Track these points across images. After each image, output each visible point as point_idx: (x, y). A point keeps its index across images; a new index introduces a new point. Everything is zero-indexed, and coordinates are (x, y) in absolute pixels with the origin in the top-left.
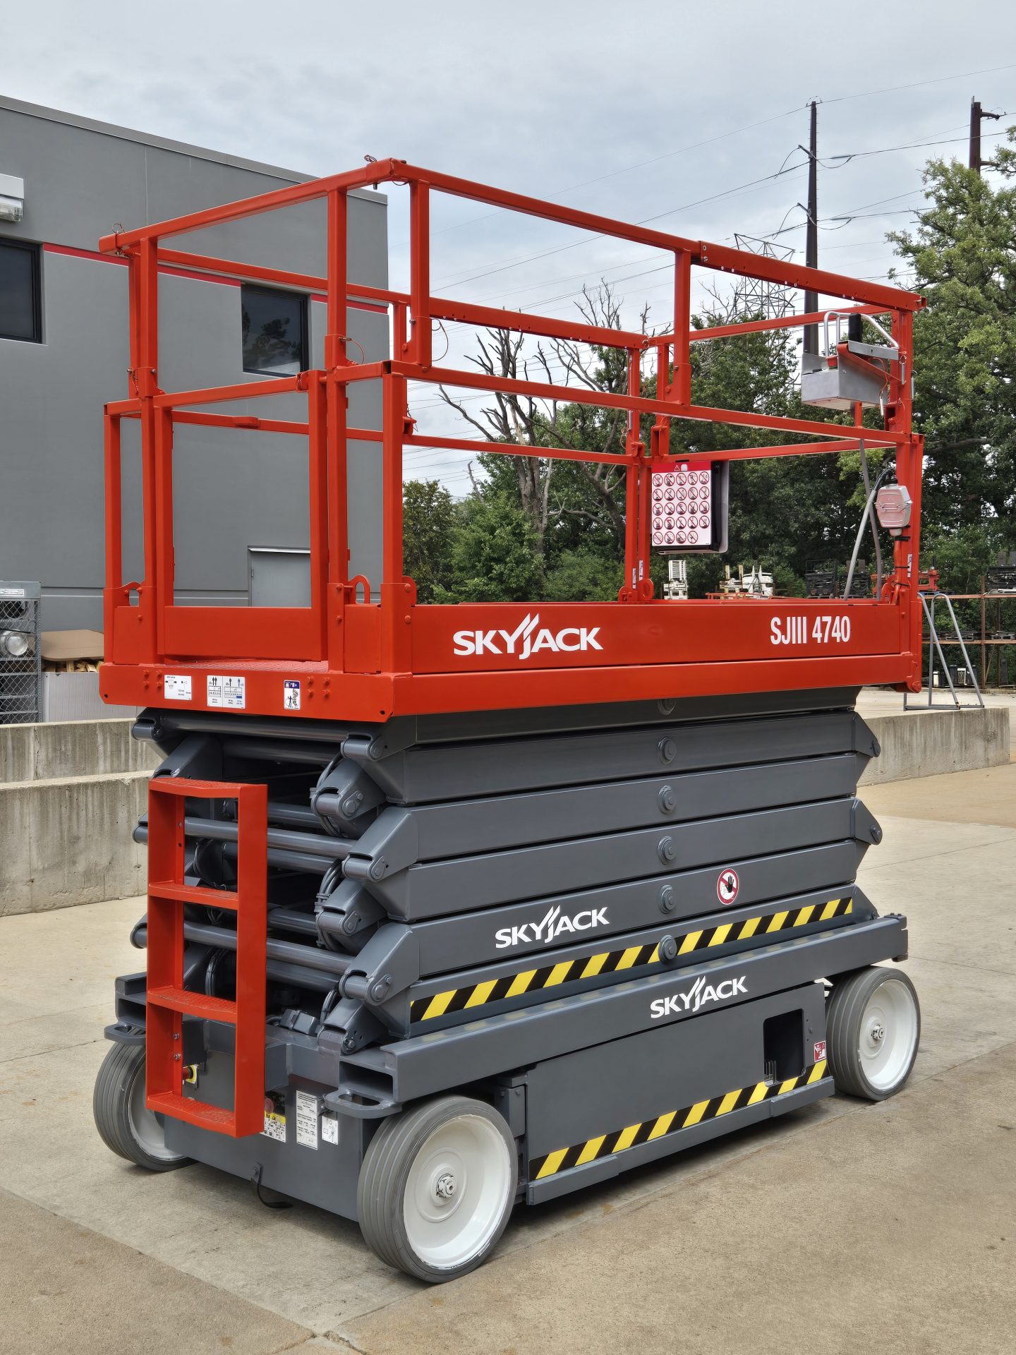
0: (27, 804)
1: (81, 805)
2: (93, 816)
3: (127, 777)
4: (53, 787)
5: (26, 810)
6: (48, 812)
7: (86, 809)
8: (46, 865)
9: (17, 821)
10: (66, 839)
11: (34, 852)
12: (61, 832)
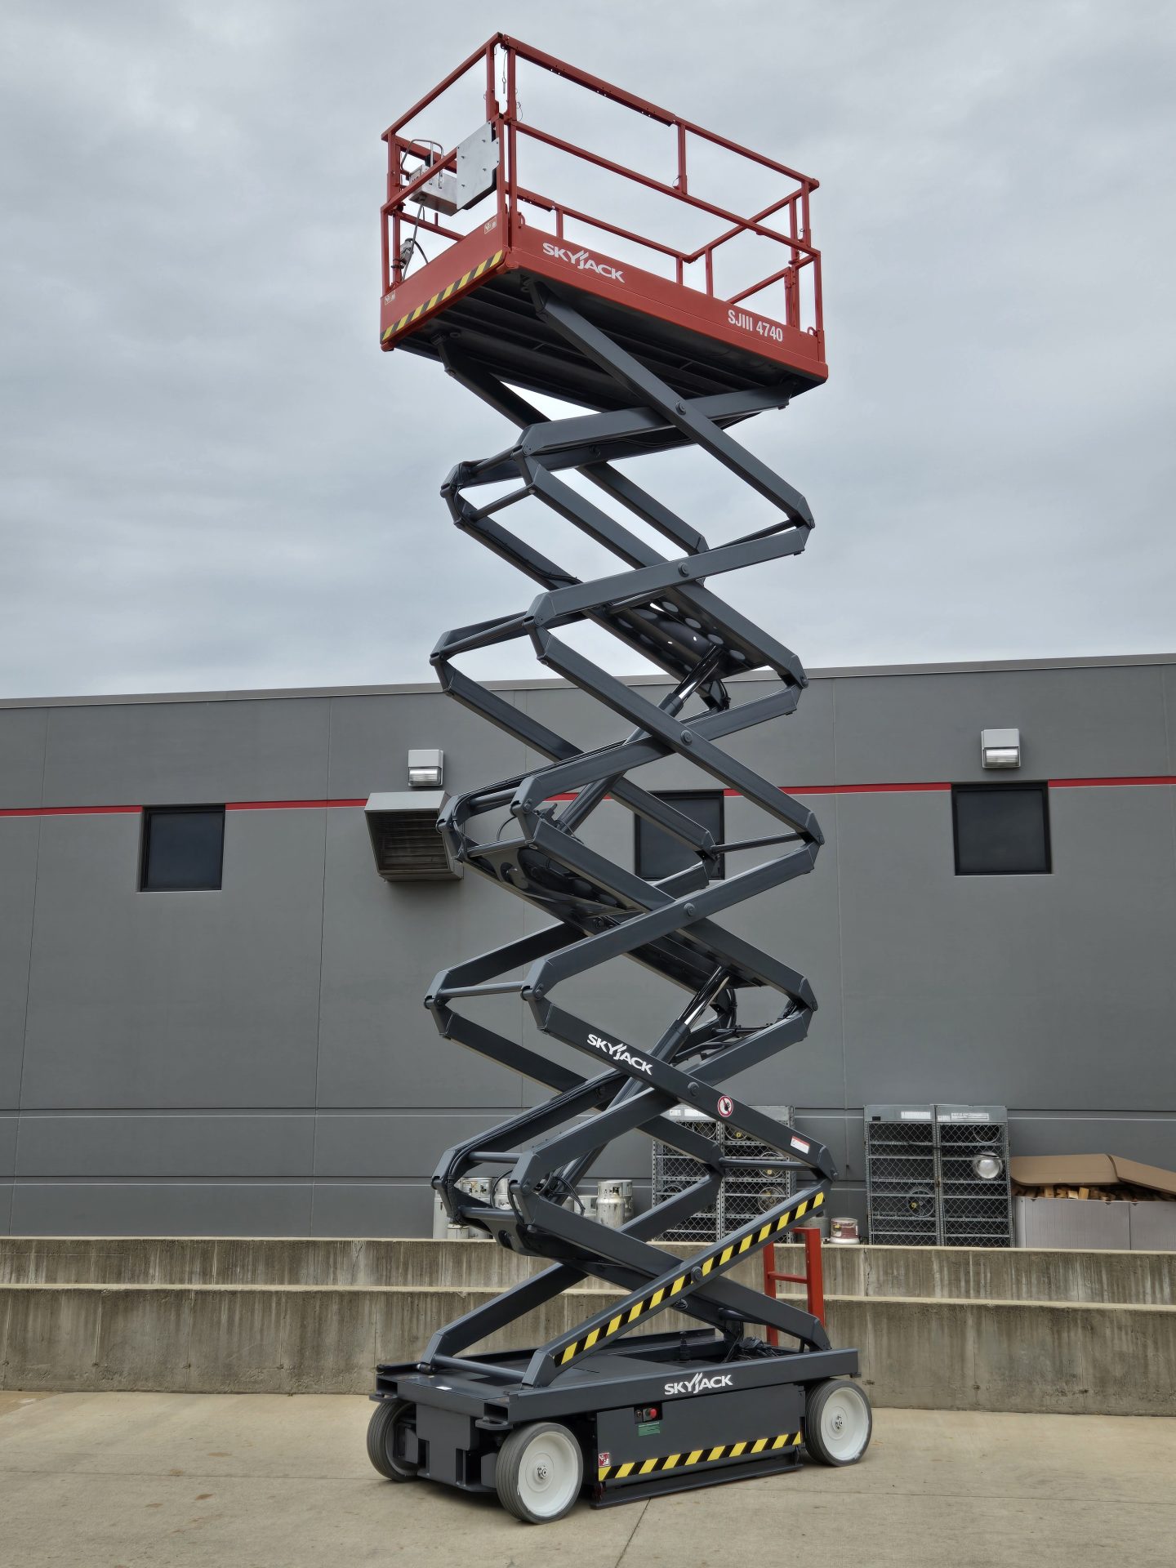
0: (376, 1304)
1: (421, 1310)
2: (431, 1321)
3: (465, 1290)
4: (397, 1293)
5: (374, 1309)
6: (392, 1314)
7: (426, 1314)
8: (388, 1357)
9: (366, 1319)
10: (406, 1337)
11: (379, 1345)
12: (403, 1331)
